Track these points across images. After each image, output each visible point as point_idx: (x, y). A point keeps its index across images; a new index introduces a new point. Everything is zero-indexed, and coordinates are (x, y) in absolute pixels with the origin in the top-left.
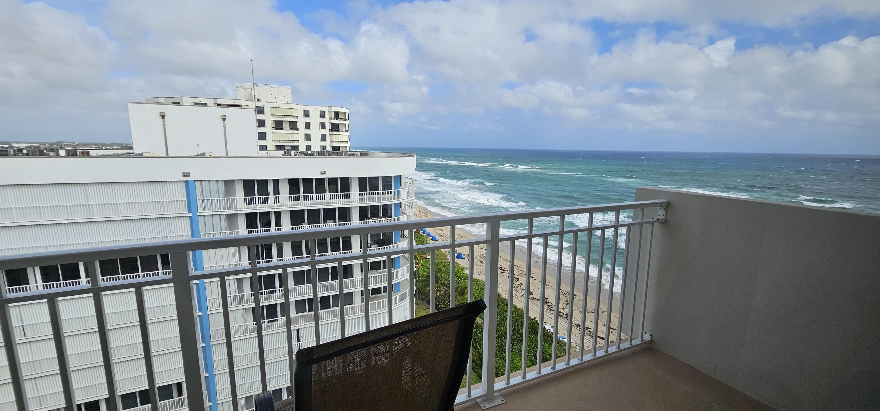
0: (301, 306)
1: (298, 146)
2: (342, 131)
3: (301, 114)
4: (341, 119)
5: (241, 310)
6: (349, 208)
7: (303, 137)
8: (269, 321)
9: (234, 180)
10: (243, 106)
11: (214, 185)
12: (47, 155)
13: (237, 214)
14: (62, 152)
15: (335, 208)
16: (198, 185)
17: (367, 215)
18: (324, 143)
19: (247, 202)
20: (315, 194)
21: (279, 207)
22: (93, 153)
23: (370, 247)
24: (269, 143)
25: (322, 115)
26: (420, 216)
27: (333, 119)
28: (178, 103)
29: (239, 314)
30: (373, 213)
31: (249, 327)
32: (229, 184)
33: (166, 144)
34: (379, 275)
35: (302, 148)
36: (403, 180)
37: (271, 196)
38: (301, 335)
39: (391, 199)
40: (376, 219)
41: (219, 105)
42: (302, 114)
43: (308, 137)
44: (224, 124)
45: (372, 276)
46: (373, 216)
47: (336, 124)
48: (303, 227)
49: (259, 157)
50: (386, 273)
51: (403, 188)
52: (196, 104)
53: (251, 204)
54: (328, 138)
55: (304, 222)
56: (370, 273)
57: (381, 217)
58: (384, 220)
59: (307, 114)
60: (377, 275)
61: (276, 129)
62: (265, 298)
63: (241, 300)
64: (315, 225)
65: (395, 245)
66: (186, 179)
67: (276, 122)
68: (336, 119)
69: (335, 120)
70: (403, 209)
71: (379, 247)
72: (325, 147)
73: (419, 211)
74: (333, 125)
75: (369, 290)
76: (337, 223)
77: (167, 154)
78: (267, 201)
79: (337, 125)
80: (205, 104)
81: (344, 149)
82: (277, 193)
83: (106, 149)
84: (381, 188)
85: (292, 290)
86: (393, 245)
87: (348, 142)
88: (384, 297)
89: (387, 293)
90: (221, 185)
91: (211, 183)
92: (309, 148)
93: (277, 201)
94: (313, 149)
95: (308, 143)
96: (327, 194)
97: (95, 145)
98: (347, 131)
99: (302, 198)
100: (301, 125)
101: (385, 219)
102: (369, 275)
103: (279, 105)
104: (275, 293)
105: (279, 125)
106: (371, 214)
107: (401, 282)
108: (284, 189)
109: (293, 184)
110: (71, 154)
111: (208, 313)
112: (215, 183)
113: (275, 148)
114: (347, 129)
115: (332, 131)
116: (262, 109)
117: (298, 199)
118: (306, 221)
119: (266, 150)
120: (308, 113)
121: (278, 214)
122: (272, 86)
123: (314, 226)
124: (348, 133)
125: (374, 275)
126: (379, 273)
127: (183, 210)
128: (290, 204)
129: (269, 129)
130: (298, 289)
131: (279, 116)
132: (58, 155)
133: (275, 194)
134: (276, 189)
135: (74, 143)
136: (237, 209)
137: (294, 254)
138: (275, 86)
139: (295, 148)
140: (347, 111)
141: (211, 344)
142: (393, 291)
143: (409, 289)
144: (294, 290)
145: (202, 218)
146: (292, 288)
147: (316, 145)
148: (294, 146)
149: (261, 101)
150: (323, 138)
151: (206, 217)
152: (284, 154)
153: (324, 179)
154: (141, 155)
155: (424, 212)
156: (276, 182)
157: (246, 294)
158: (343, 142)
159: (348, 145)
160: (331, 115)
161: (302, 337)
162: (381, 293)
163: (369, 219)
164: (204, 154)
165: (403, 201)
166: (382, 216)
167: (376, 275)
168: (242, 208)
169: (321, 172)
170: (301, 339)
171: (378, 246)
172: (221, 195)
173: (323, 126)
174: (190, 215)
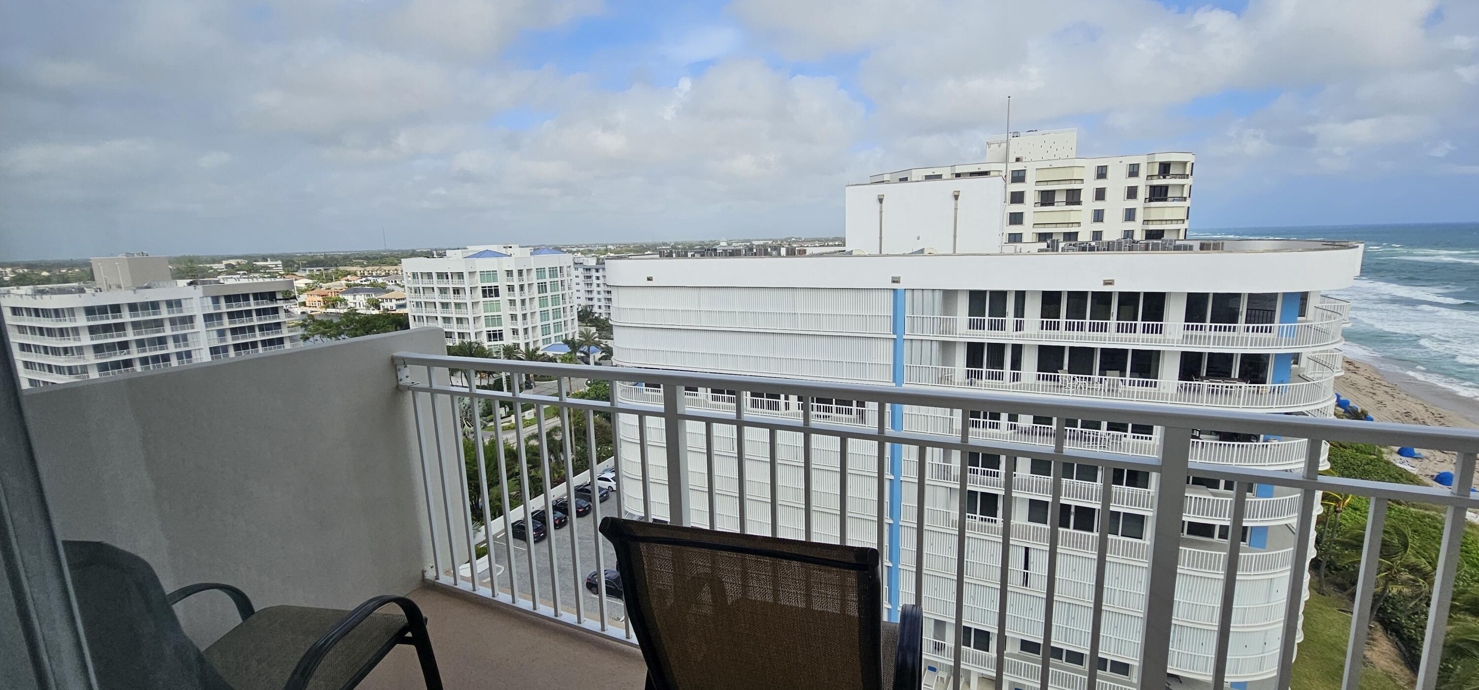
0: (1037, 510)
1: (1077, 233)
2: (1174, 200)
3: (1089, 175)
4: (1175, 176)
5: (944, 488)
6: (1158, 352)
7: (1090, 216)
8: (982, 518)
9: (956, 291)
10: (992, 173)
11: (928, 295)
12: (770, 255)
13: (955, 343)
14: (783, 251)
15: (1127, 350)
16: (908, 294)
17: (1200, 371)
18: (1129, 226)
19: (972, 325)
20: (1088, 321)
21: (1020, 337)
22: (809, 251)
23: (1198, 438)
24: (1027, 230)
25: (1134, 171)
26: (1371, 390)
27: (1155, 177)
28: (906, 179)
29: (942, 494)
30: (1216, 368)
31: (953, 517)
32: (949, 296)
33: (881, 238)
34: (1212, 498)
35: (1084, 236)
36: (1312, 303)
37: (1010, 319)
38: (1031, 560)
39: (1265, 343)
40: (1220, 382)
41: (958, 175)
42: (1093, 173)
43: (1099, 216)
44: (956, 205)
45: (1194, 496)
46: (1216, 374)
47: (1161, 187)
48: (1058, 376)
49: (1002, 254)
50: (1229, 499)
51: (1311, 321)
52: (928, 178)
53: (998, 330)
54: (1139, 216)
55: (1062, 368)
56: (1190, 489)
57: (1234, 379)
58: (1240, 387)
59: (1102, 173)
60: (1207, 497)
61: (1043, 205)
62: (980, 480)
63: (945, 473)
64: (1080, 376)
65: (1265, 444)
66: (895, 286)
67: (1043, 192)
68: (1161, 177)
69: (1159, 178)
70: (1304, 369)
71: (1220, 440)
72: (1130, 233)
73: (1368, 378)
74: (1153, 189)
75: (1184, 522)
76: (1128, 378)
77: (881, 253)
78: (1001, 326)
79: (1164, 189)
80: (939, 177)
81: (1173, 237)
82: (1020, 314)
83: (828, 245)
84: (1242, 317)
85: (1025, 480)
86: (1258, 444)
87: (1183, 220)
88: (1219, 548)
89: (1226, 542)
90: (938, 296)
91: (925, 293)
92: (1097, 235)
93: (1019, 327)
94: (1106, 238)
95: (1098, 227)
96: (1113, 322)
97: (819, 241)
98: (1185, 199)
99: (1062, 326)
100: (1087, 196)
101: (1244, 385)
102: (1189, 492)
103: (1050, 163)
104: (997, 476)
105: (1047, 198)
106: (1211, 369)
107: (1269, 530)
108: (1033, 308)
109: (1050, 301)
110: (791, 253)
111: (902, 479)
112: (930, 293)
113: (1035, 238)
114: (1186, 195)
115: (1150, 201)
116: (1021, 174)
117: (1056, 327)
118: (1066, 367)
119: (1021, 241)
120: (1104, 172)
121: (1017, 350)
122: (1044, 132)
123: (1078, 377)
124: (1188, 203)
125: (1198, 496)
126: (1214, 495)
127: (885, 329)
128: (1038, 335)
129: (1029, 208)
130: (1036, 481)
131: (1049, 183)
132: (779, 255)
133: (1016, 316)
134: (1020, 306)
135: (800, 238)
136: (956, 334)
137: (1038, 421)
138: (1047, 131)
139: (1071, 237)
140: (1189, 158)
141: (901, 523)
142: (1244, 540)
143: (1292, 549)
144: (1029, 480)
145: (909, 343)
146: (1026, 476)
147: (1113, 230)
148: (1070, 233)
149: (1022, 161)
150: (1130, 215)
151: (914, 343)
152: (1046, 247)
153: (1110, 293)
154: (850, 253)
155: (1384, 383)
156: (1021, 296)
157: (954, 467)
158: (1174, 222)
159: (1182, 227)
160: (1153, 170)
161: (1033, 563)
162: (1212, 536)
163: (1202, 379)
164: (922, 251)
165: (1306, 352)
166: (1237, 377)
167: (1202, 497)
168: (963, 334)
169: (1105, 281)
170: (1031, 566)
171: (1218, 437)
172: (936, 312)
173: (1132, 193)
174: (895, 336)
